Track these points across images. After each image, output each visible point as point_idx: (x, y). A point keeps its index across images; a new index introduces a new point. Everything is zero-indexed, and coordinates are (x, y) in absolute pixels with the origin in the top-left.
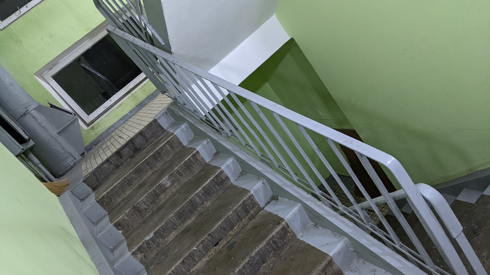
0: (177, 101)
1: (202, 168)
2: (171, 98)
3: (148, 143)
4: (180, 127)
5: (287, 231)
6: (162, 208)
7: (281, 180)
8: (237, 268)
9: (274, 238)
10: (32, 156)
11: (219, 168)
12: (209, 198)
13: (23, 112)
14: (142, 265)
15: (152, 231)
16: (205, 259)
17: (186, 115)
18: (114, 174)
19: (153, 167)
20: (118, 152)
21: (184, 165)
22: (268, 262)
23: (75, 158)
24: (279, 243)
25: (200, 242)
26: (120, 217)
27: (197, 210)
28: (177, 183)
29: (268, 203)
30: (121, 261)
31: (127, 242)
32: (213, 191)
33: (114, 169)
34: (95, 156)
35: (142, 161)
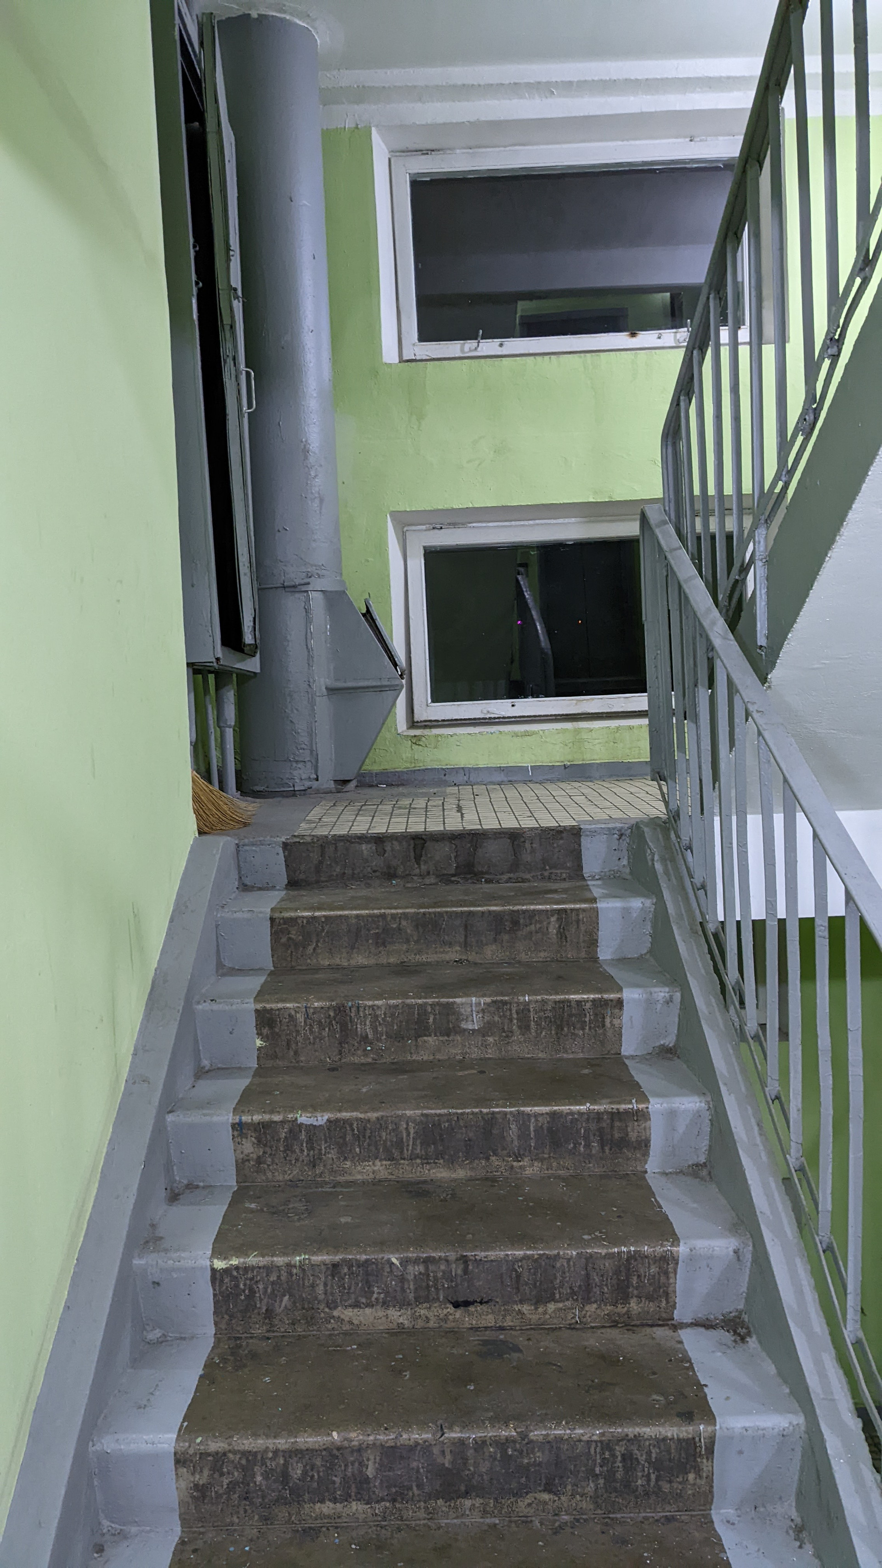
0: (675, 821)
1: (597, 1058)
2: (667, 804)
3: (512, 875)
4: (628, 899)
5: (695, 1461)
6: (405, 1072)
7: (799, 1293)
8: (457, 1429)
9: (639, 1446)
10: (230, 696)
11: (644, 1098)
12: (546, 1156)
13: (295, 580)
14: (235, 1177)
15: (331, 1111)
16: (398, 1316)
17: (669, 880)
18: (368, 886)
19: (471, 947)
20: (423, 839)
21: (553, 1008)
22: (563, 1498)
23: (317, 776)
24: (640, 1474)
25: (421, 1255)
26: (288, 1005)
27: (487, 1159)
28: (497, 1039)
29: (707, 1325)
30: (195, 1117)
31: (250, 1082)
32: (575, 1147)
33: (377, 874)
34: (363, 808)
35: (457, 907)
